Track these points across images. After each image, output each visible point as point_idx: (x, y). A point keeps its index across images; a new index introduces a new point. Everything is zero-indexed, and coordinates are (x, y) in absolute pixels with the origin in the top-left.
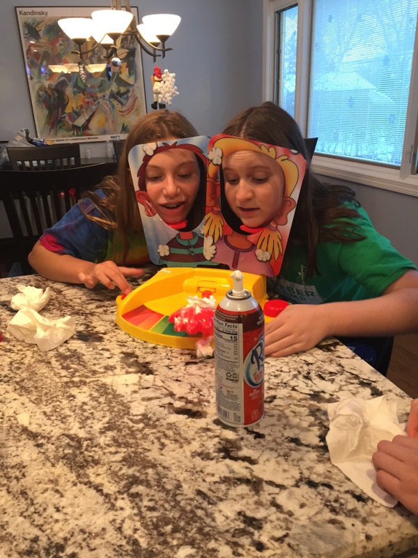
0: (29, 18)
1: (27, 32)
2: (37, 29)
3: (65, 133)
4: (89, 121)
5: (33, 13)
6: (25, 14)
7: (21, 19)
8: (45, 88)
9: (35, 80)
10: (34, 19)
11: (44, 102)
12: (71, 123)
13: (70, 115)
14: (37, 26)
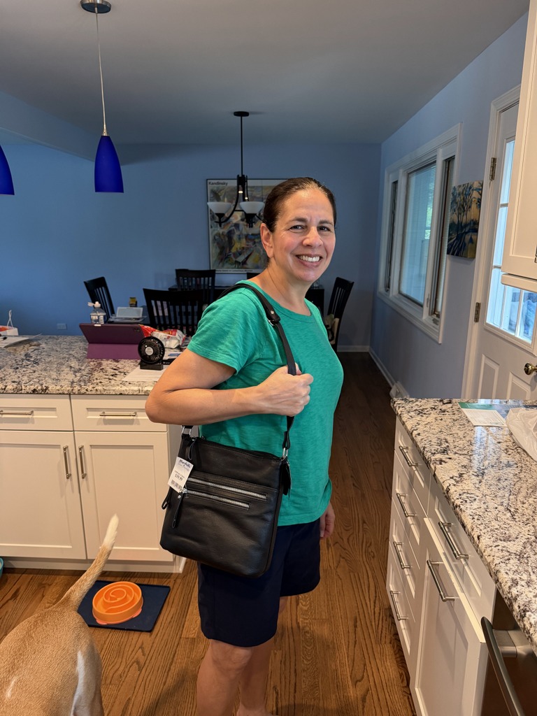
0: (215, 187)
1: (212, 196)
2: (219, 194)
3: (229, 266)
4: (247, 258)
5: (218, 183)
6: (213, 184)
7: (210, 187)
8: (219, 234)
9: (213, 228)
10: (218, 188)
11: (218, 243)
12: (234, 259)
13: (234, 254)
14: (219, 192)
